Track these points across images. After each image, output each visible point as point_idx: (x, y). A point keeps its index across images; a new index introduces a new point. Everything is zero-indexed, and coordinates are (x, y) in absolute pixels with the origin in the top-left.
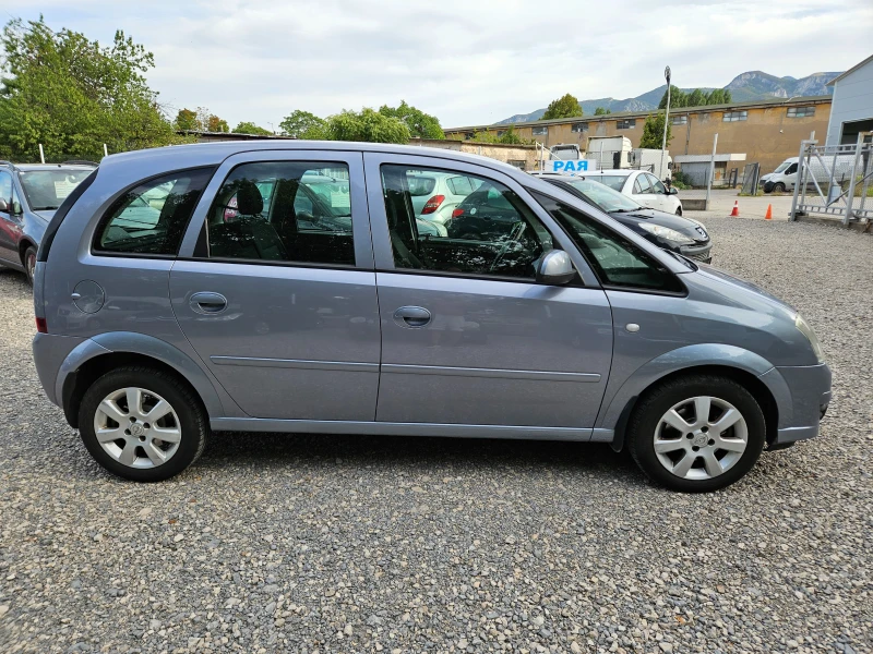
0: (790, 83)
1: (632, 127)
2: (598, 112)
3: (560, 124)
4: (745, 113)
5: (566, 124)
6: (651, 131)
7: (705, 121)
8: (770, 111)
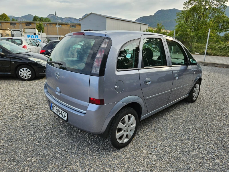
0: (61, 19)
1: (30, 26)
2: (13, 20)
3: (6, 22)
4: (61, 25)
5: (8, 22)
6: (39, 28)
7: (51, 26)
8: (66, 25)
